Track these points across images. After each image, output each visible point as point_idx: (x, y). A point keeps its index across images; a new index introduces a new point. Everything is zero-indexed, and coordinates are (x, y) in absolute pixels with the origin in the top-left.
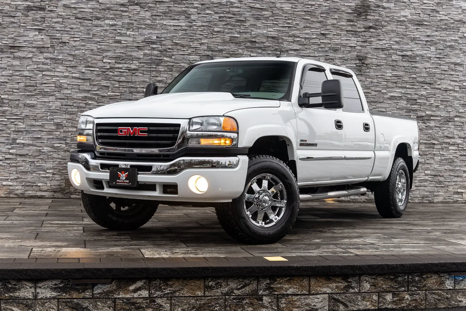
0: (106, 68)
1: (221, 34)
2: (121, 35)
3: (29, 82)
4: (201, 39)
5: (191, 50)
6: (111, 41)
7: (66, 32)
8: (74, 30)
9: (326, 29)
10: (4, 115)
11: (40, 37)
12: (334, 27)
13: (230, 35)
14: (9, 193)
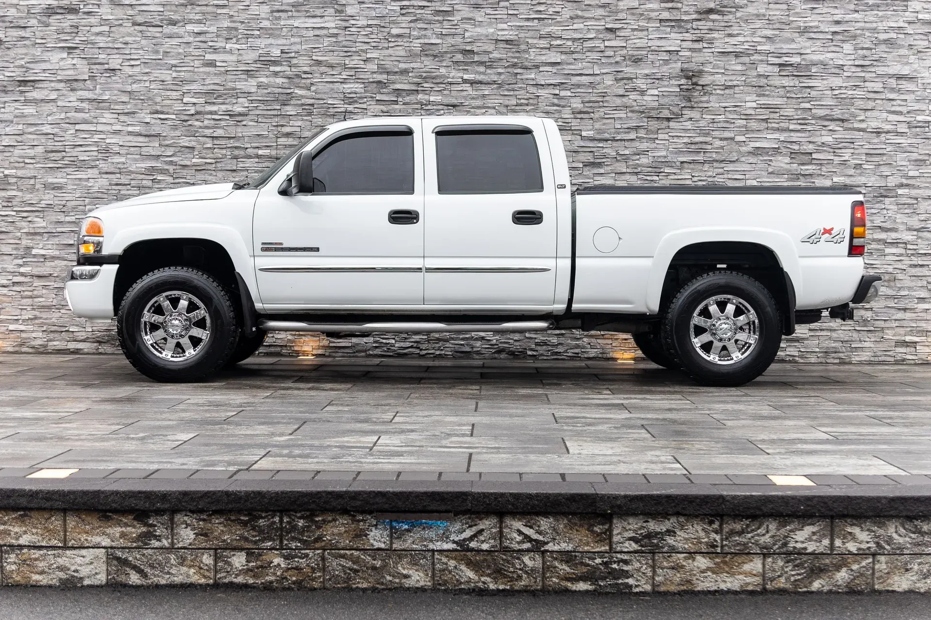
0: (188, 113)
1: (405, 40)
2: (215, 50)
3: (53, 144)
4: (365, 51)
5: (348, 73)
6: (197, 63)
7: (116, 51)
8: (130, 46)
9: (616, 20)
10: (10, 204)
11: (70, 61)
12: (633, 14)
13: (422, 41)
14: (21, 345)
